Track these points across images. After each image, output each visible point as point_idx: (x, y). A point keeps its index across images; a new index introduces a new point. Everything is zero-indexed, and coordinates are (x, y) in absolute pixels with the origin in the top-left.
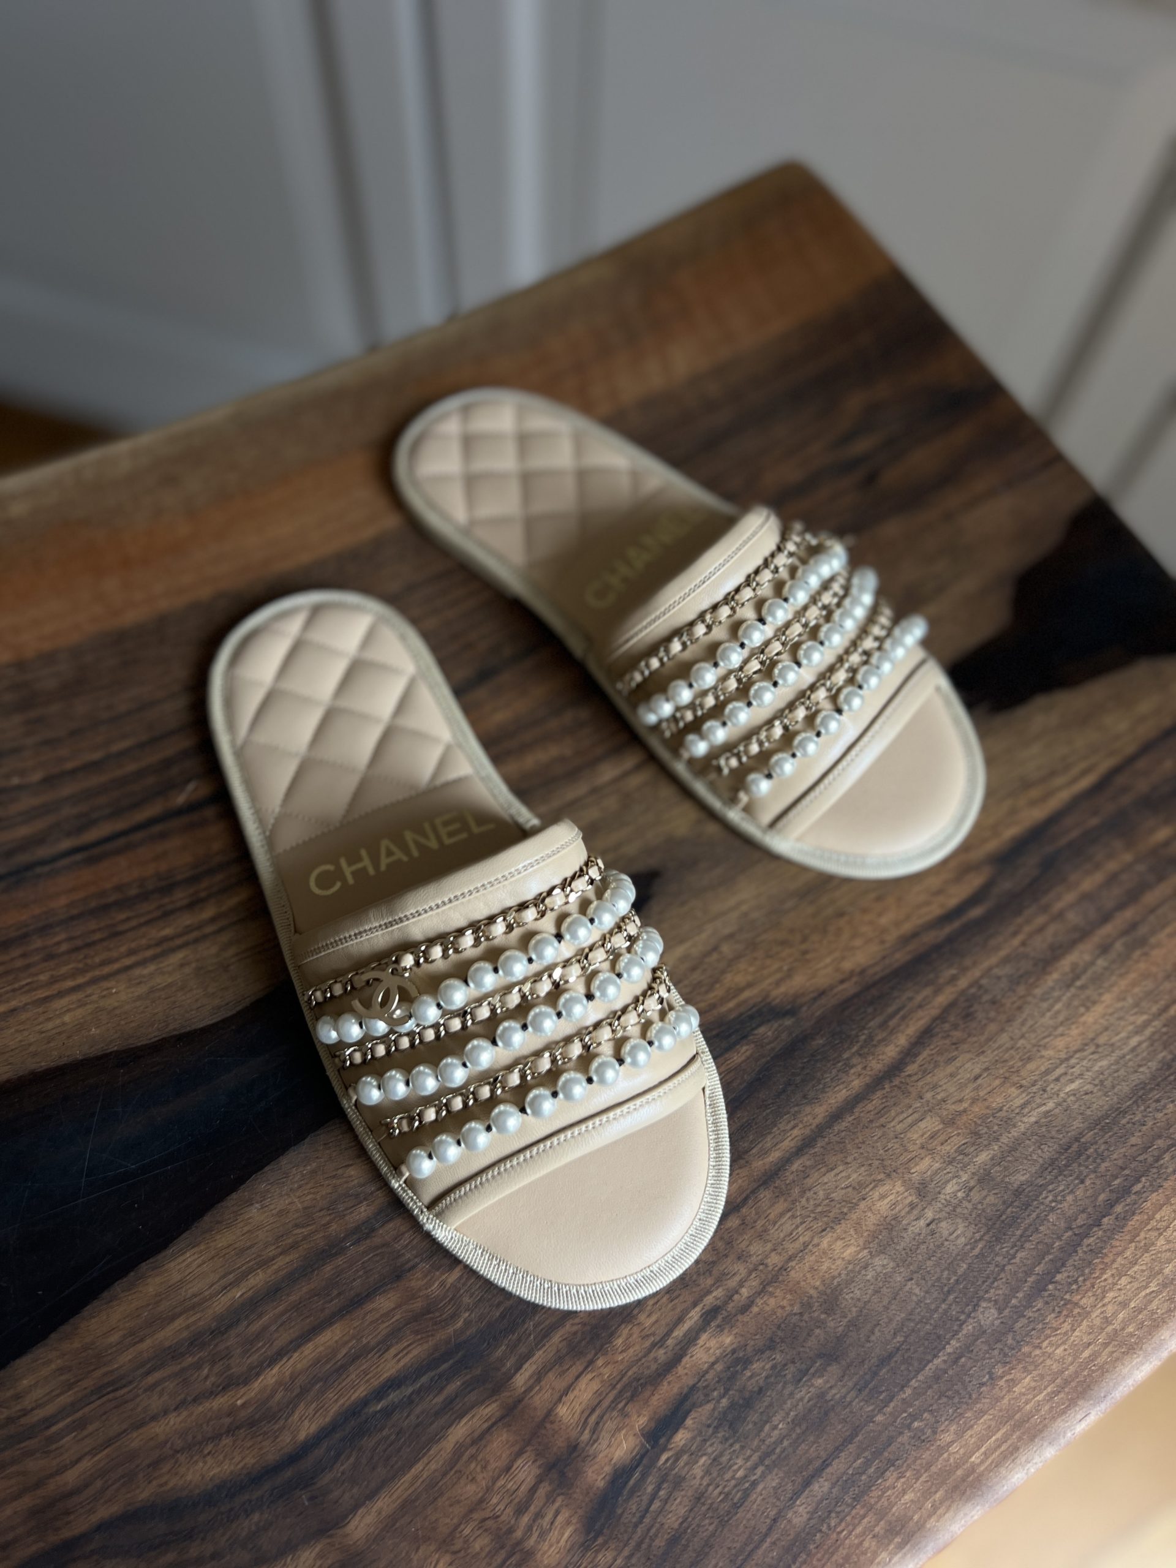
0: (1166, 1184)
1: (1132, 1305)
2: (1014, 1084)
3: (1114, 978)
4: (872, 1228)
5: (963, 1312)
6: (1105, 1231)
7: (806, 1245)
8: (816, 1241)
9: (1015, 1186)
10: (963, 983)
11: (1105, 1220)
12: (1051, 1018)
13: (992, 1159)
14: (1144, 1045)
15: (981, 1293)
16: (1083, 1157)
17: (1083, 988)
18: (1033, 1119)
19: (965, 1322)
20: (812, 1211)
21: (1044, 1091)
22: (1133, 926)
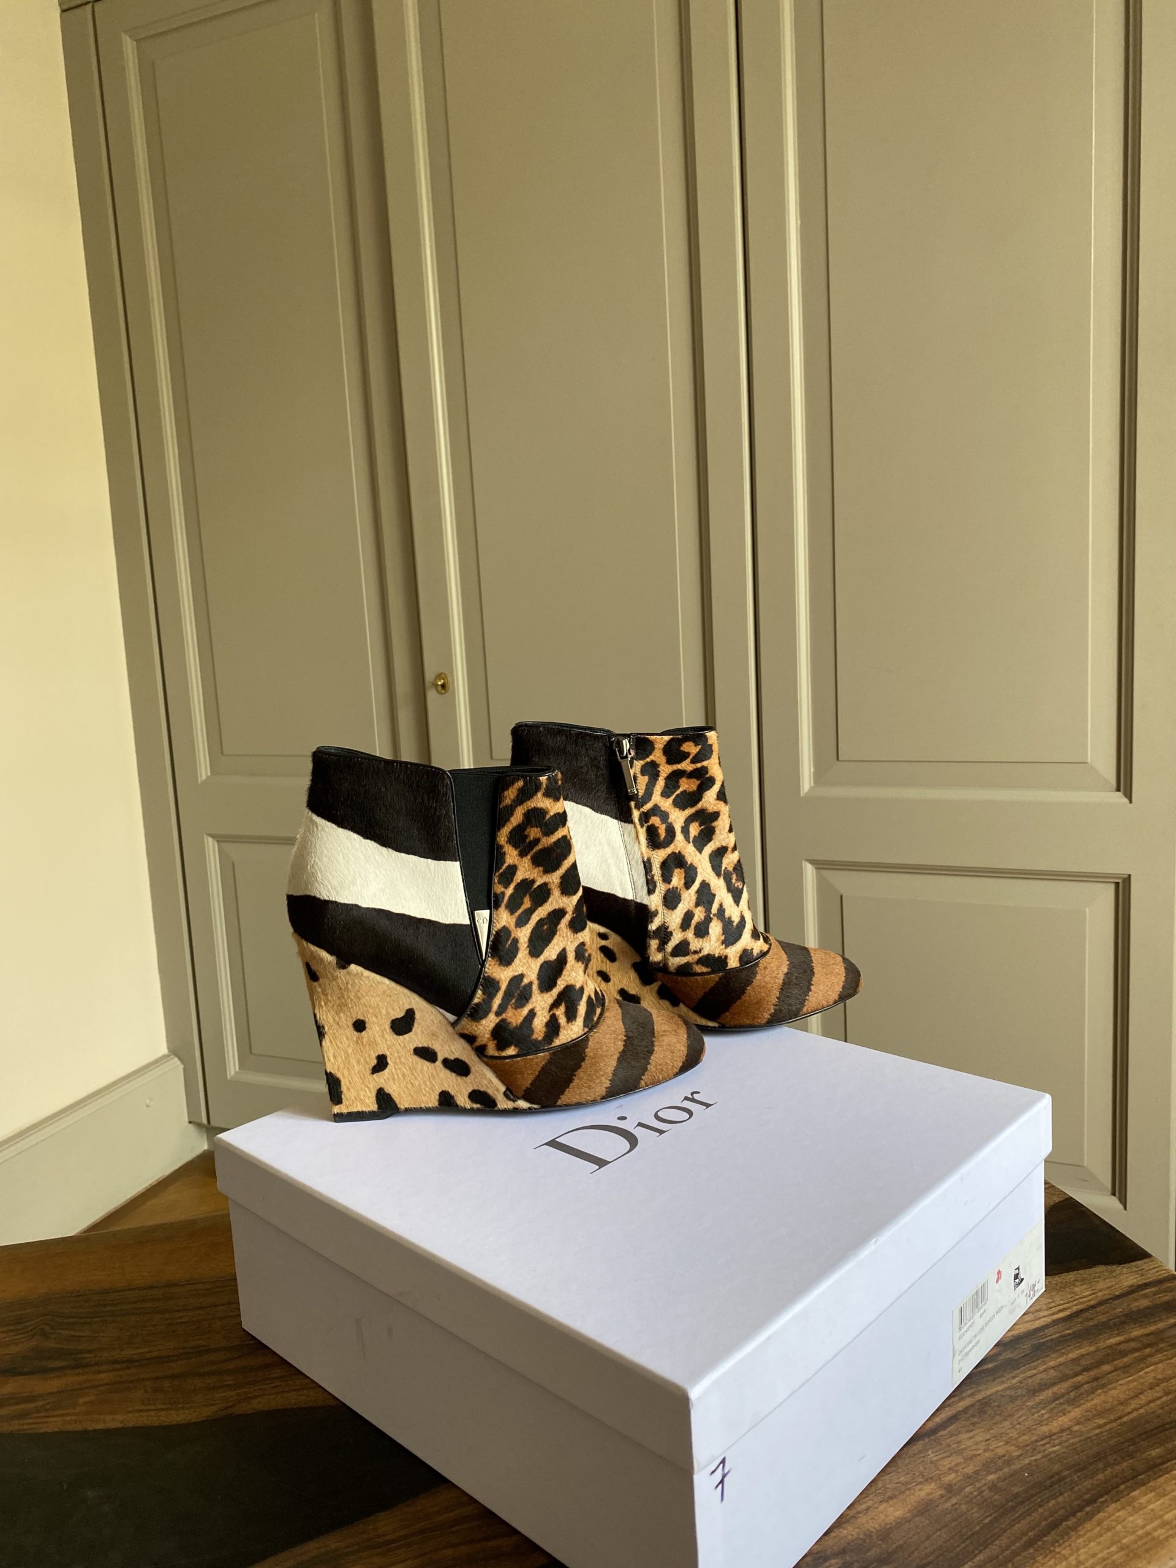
0: (1122, 1500)
1: (1099, 1556)
2: (1013, 1445)
3: (1082, 1401)
4: (915, 1504)
5: (977, 1549)
6: (1078, 1519)
7: (868, 1509)
8: (876, 1506)
9: (1015, 1492)
10: (979, 1397)
11: (1079, 1514)
12: (1038, 1416)
13: (998, 1478)
14: (1105, 1433)
15: (989, 1541)
16: (1062, 1483)
17: (1060, 1404)
18: (1027, 1461)
19: (978, 1554)
20: (875, 1492)
21: (1034, 1449)
22: (1096, 1379)
